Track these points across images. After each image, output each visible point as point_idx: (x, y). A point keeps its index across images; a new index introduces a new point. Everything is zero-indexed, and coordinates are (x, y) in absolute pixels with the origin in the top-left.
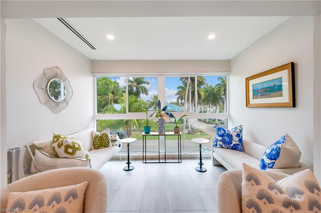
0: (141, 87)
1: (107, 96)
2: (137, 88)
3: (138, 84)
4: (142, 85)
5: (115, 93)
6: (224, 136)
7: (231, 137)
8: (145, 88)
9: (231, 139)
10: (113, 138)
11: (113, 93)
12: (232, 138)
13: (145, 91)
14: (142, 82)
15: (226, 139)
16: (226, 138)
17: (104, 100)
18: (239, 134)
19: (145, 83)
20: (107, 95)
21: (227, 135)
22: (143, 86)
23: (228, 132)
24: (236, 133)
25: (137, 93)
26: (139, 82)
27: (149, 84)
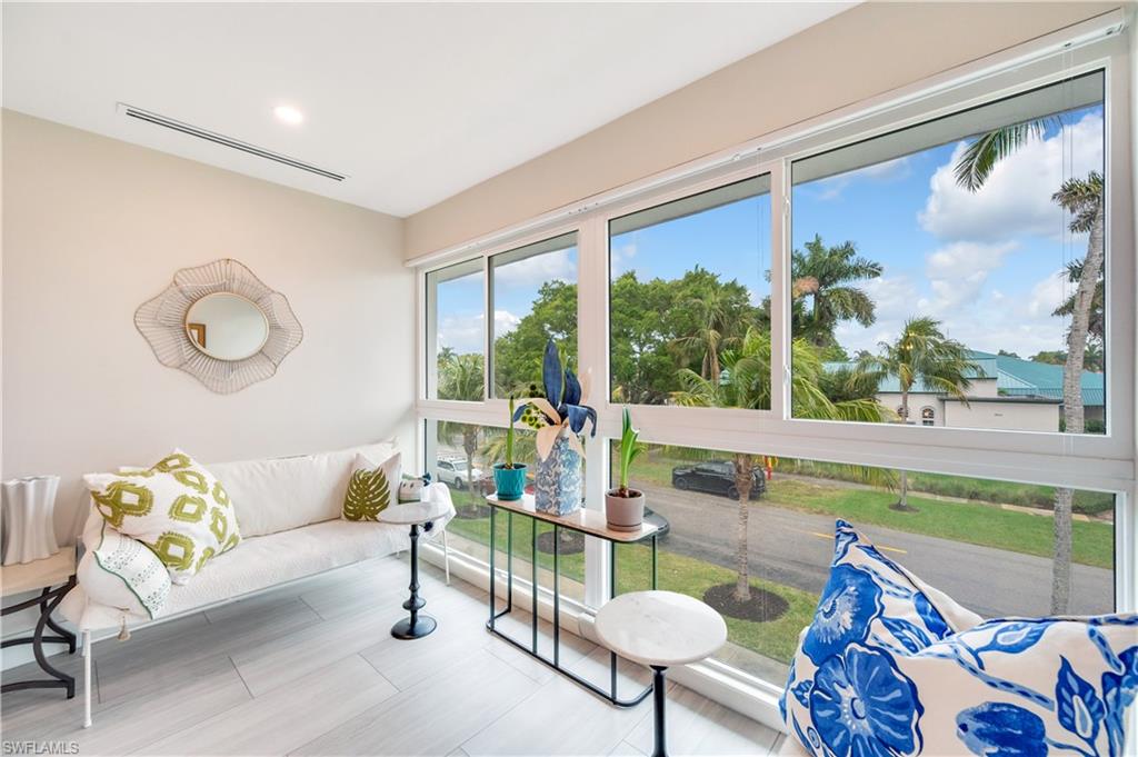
0: (838, 291)
1: (698, 339)
2: (818, 298)
3: (823, 282)
4: (841, 284)
5: (725, 325)
6: (836, 662)
7: (900, 706)
8: (860, 295)
9: (895, 724)
11: (717, 326)
12: (904, 728)
13: (862, 309)
14: (839, 272)
15: (846, 707)
16: (848, 693)
17: (686, 352)
18: (1036, 721)
19: (857, 271)
20: (699, 336)
21: (867, 662)
22: (846, 290)
23: (886, 636)
24: (982, 696)
25: (821, 318)
26: (829, 273)
27: (877, 274)
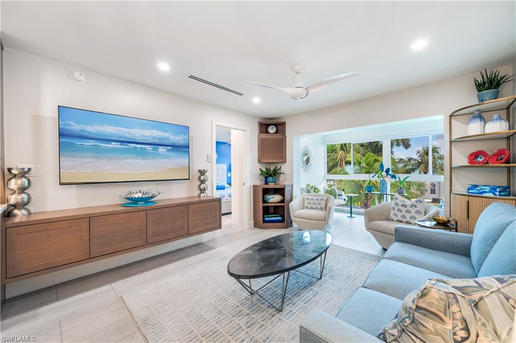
1: (336, 155)
10: (340, 193)
17: (331, 159)
20: (336, 153)
